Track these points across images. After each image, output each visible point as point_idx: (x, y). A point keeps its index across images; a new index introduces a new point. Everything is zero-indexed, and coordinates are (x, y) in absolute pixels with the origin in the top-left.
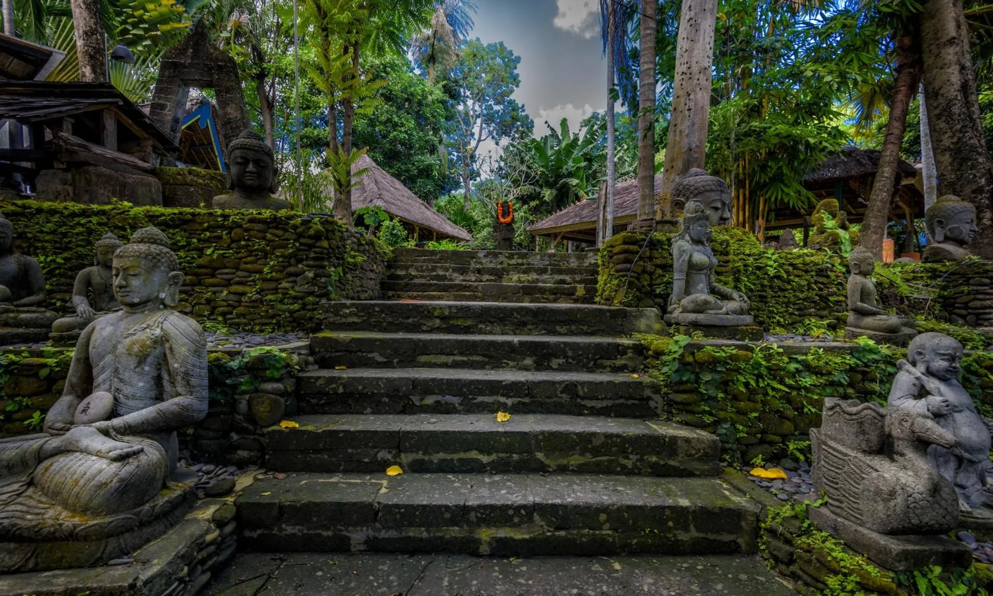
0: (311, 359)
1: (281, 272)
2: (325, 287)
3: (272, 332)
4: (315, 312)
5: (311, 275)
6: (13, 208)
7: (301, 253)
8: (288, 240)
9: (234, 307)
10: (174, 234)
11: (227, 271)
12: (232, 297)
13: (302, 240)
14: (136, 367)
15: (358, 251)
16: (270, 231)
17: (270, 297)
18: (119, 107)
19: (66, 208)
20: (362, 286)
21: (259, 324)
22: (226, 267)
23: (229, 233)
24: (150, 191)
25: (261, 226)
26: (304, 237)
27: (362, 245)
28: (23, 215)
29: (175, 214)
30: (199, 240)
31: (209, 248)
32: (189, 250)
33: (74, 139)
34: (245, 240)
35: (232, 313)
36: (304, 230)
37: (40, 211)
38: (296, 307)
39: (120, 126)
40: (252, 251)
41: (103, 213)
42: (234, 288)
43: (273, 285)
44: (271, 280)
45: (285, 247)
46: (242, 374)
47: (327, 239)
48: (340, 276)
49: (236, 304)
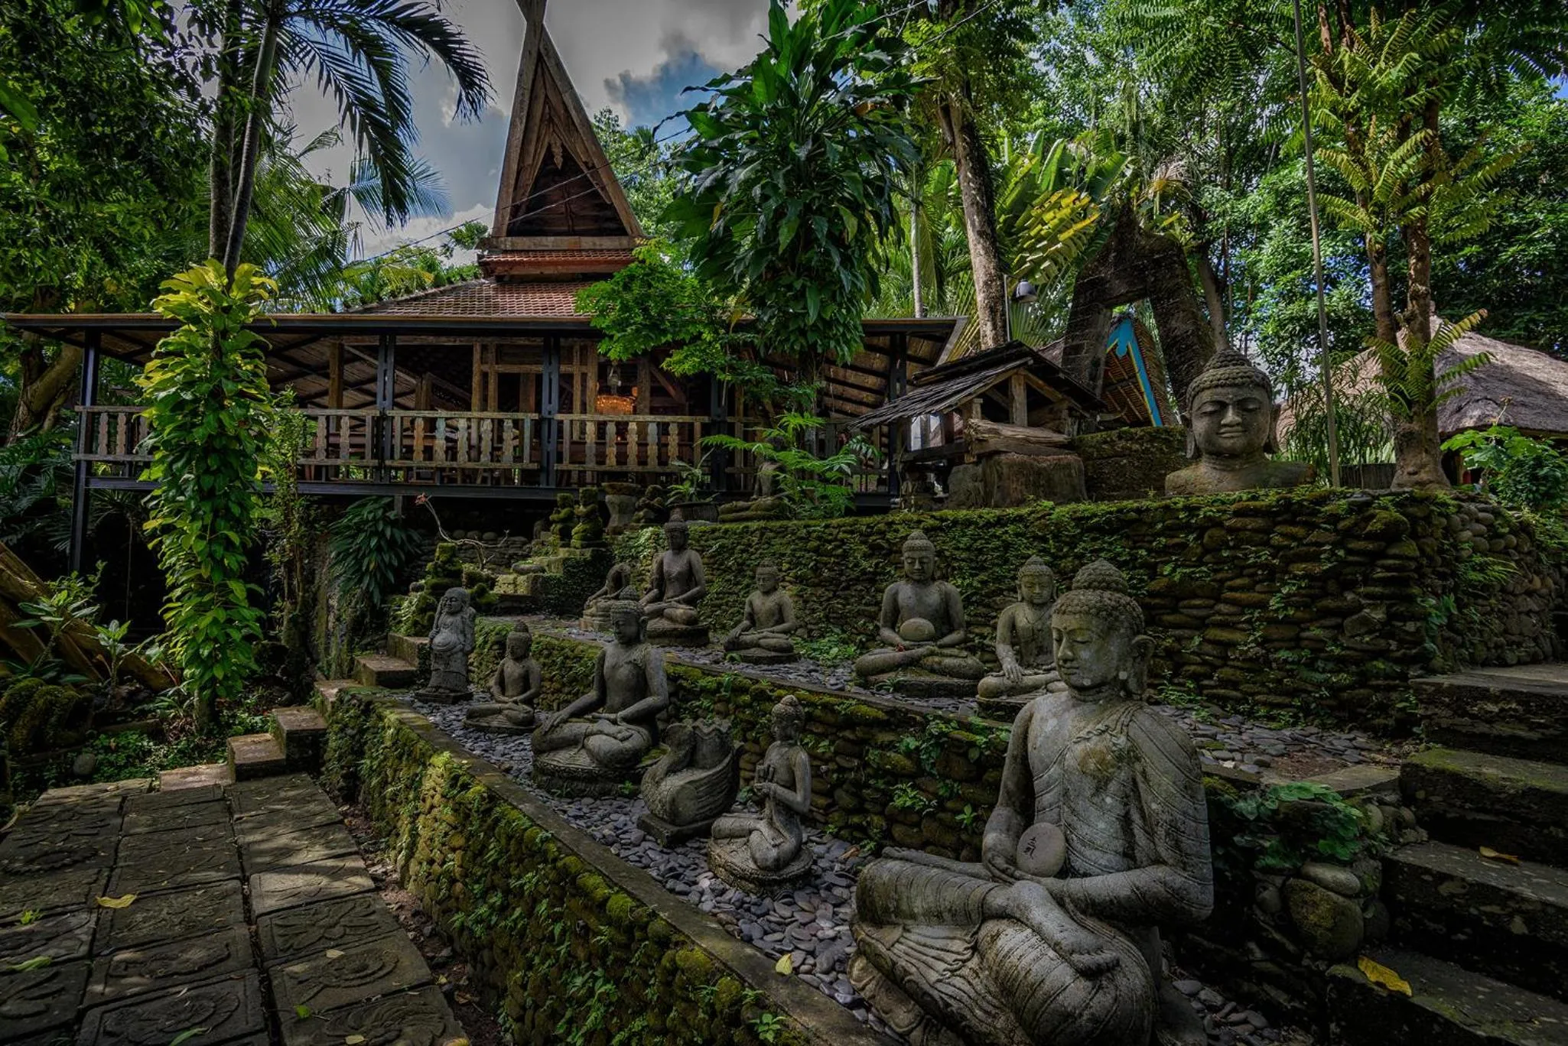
0: (1407, 814)
1: (1307, 606)
2: (1419, 642)
3: (1294, 724)
4: (1394, 695)
5: (1378, 615)
6: (931, 522)
7: (1348, 570)
8: (1319, 545)
9: (1215, 668)
10: (1111, 544)
11: (1197, 602)
12: (1208, 648)
13: (1353, 545)
14: (1093, 795)
15: (1492, 552)
16: (1278, 529)
17: (1283, 654)
18: (1030, 369)
19: (980, 517)
20: (1506, 632)
21: (1264, 704)
22: (1196, 596)
23: (1200, 537)
24: (1070, 475)
25: (1259, 522)
26: (1358, 538)
27: (1502, 536)
28: (940, 529)
29: (1111, 513)
30: (1149, 551)
31: (1166, 563)
32: (1134, 568)
33: (986, 424)
34: (1229, 548)
35: (1211, 677)
36: (1356, 524)
37: (955, 522)
38: (1344, 678)
39: (1031, 393)
40: (1243, 568)
41: (1020, 519)
42: (1214, 633)
43: (1289, 632)
44: (1287, 621)
45: (1315, 558)
46: (1265, 831)
47: (1414, 536)
48: (1450, 616)
49: (1218, 662)
